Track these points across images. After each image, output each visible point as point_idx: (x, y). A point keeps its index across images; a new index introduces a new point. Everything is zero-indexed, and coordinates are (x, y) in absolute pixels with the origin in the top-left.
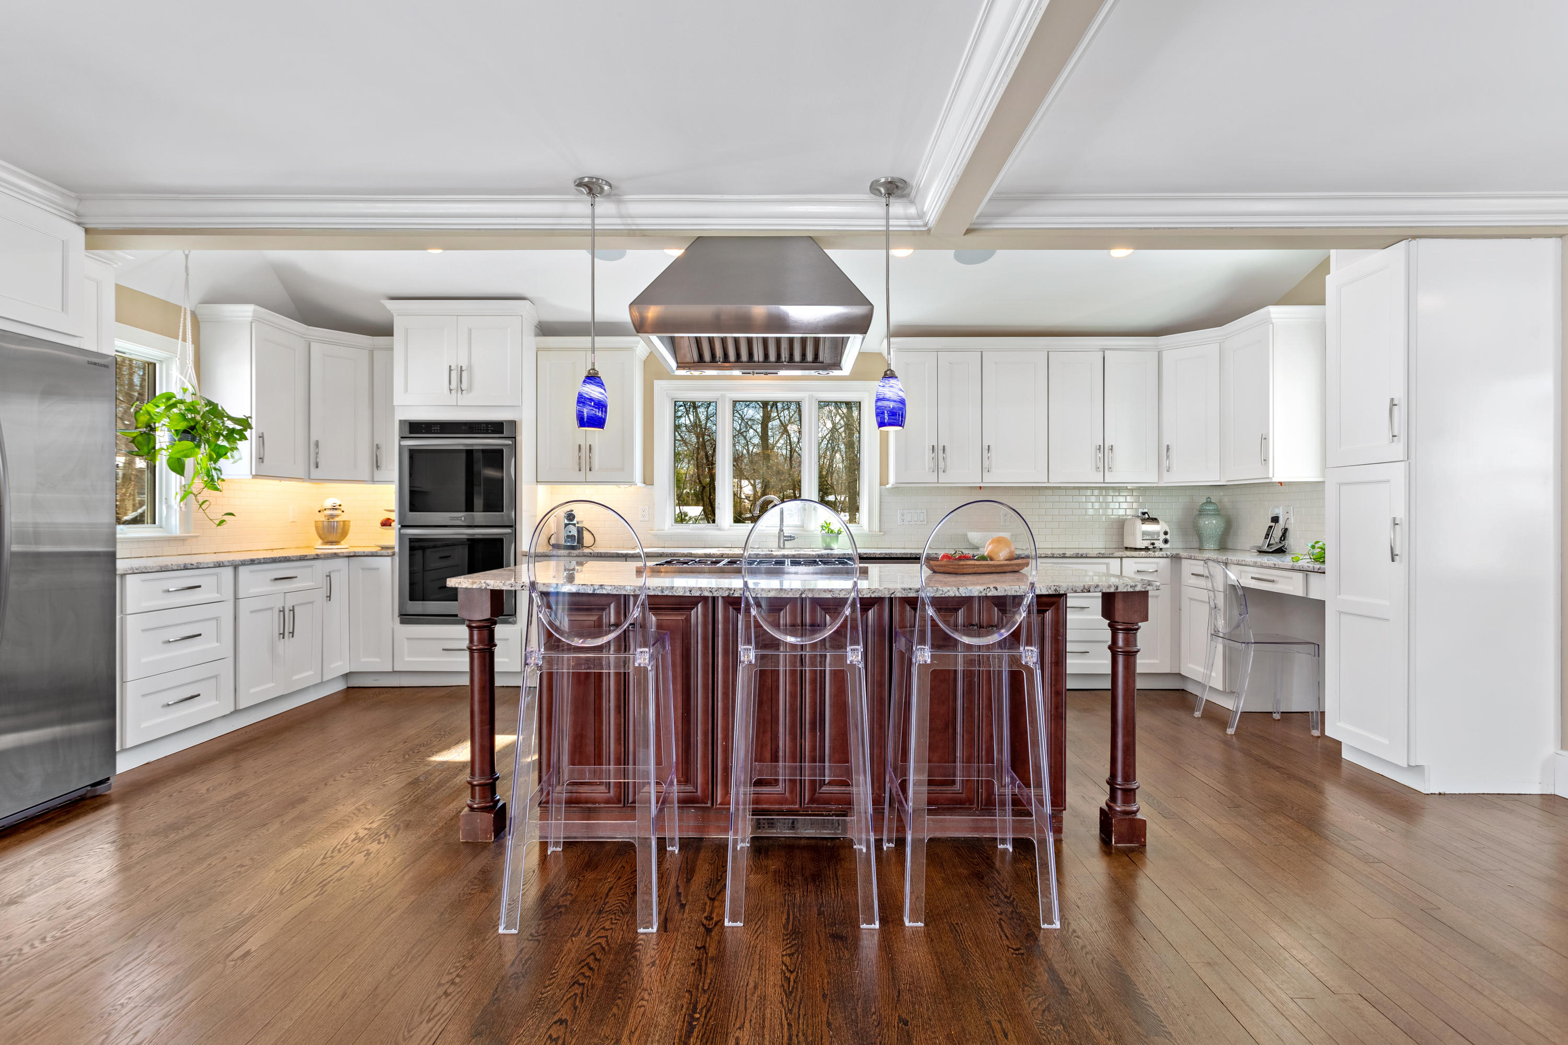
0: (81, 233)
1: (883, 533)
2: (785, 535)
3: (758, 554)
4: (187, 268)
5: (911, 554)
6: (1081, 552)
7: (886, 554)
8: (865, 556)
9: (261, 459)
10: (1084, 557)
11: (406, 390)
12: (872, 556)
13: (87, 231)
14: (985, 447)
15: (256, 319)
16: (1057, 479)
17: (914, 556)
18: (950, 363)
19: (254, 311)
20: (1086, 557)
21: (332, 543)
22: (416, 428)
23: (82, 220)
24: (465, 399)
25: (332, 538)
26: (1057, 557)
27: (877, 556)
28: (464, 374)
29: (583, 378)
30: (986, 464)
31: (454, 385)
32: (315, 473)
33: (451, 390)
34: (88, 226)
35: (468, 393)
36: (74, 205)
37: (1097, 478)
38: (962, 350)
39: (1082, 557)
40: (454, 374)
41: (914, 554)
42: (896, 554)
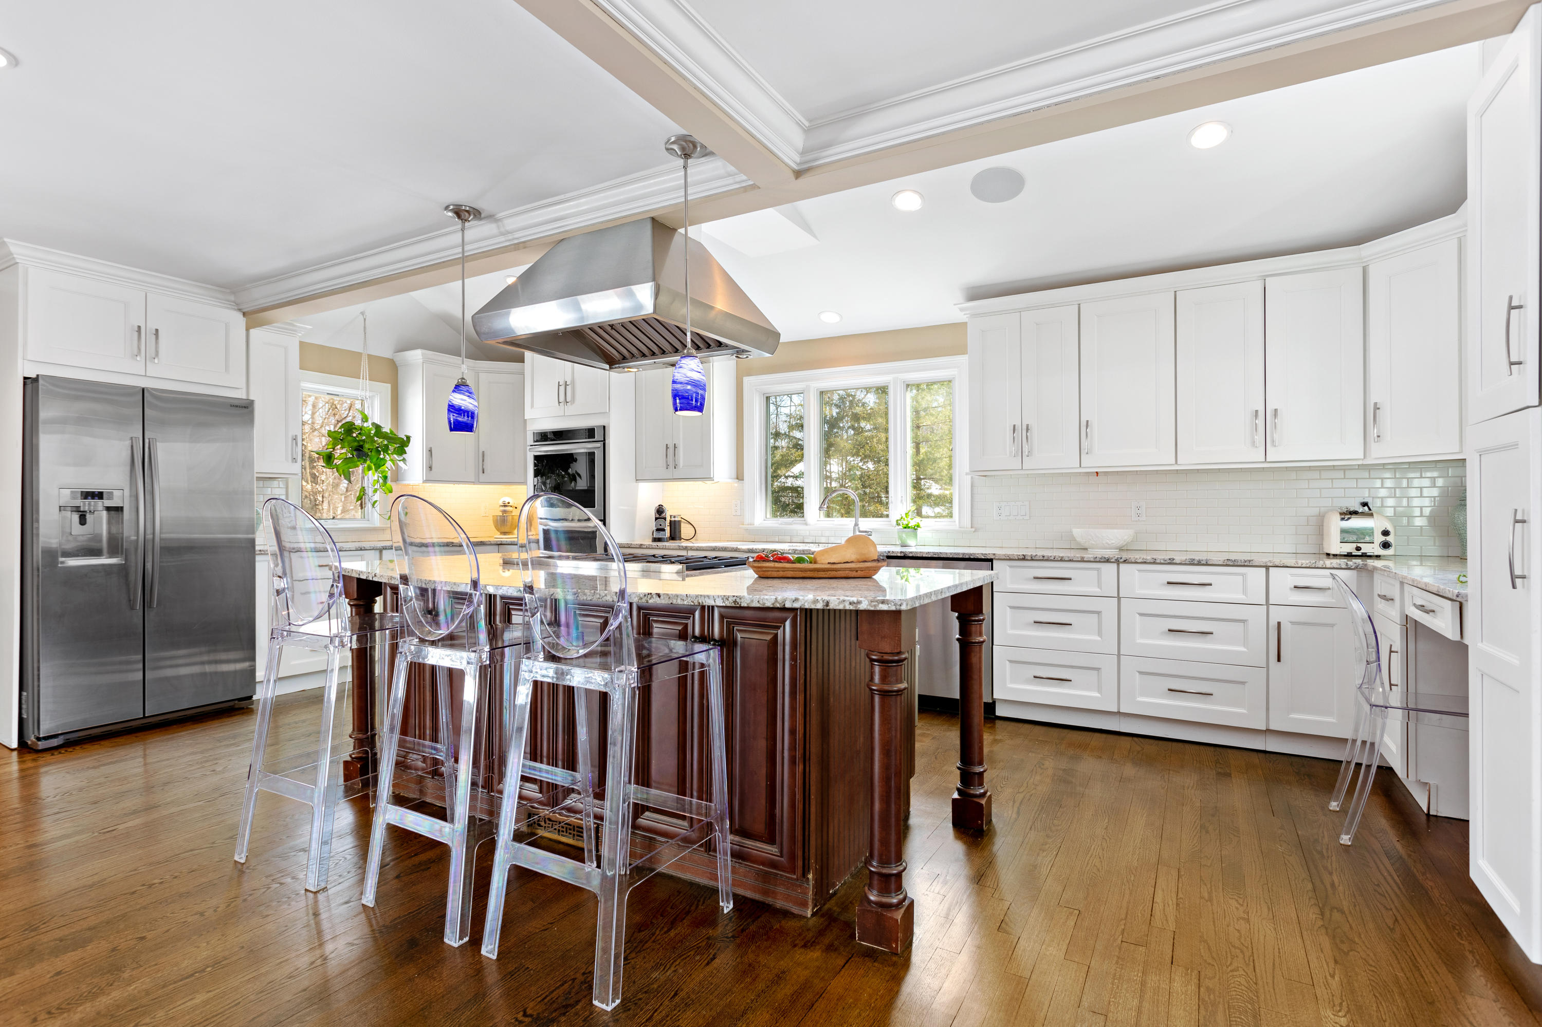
0: (240, 316)
1: (973, 529)
2: (861, 529)
3: (796, 550)
4: (365, 327)
5: (963, 554)
6: (1197, 557)
7: (935, 553)
8: (911, 555)
9: (431, 468)
10: (1203, 565)
11: (532, 406)
12: (919, 555)
13: (244, 314)
14: (1084, 424)
15: (426, 361)
16: (1187, 461)
17: (967, 557)
18: (1037, 324)
19: (423, 354)
20: (1207, 564)
21: (504, 533)
22: (543, 437)
23: (240, 307)
24: (570, 409)
25: (506, 529)
26: (1161, 563)
27: (924, 556)
28: (569, 388)
29: (453, 388)
30: (1085, 444)
31: (562, 399)
32: (483, 477)
33: (559, 403)
34: (244, 311)
35: (572, 404)
36: (232, 298)
37: (1252, 456)
38: (1053, 306)
39: (1199, 563)
40: (562, 389)
41: (967, 554)
42: (946, 554)
